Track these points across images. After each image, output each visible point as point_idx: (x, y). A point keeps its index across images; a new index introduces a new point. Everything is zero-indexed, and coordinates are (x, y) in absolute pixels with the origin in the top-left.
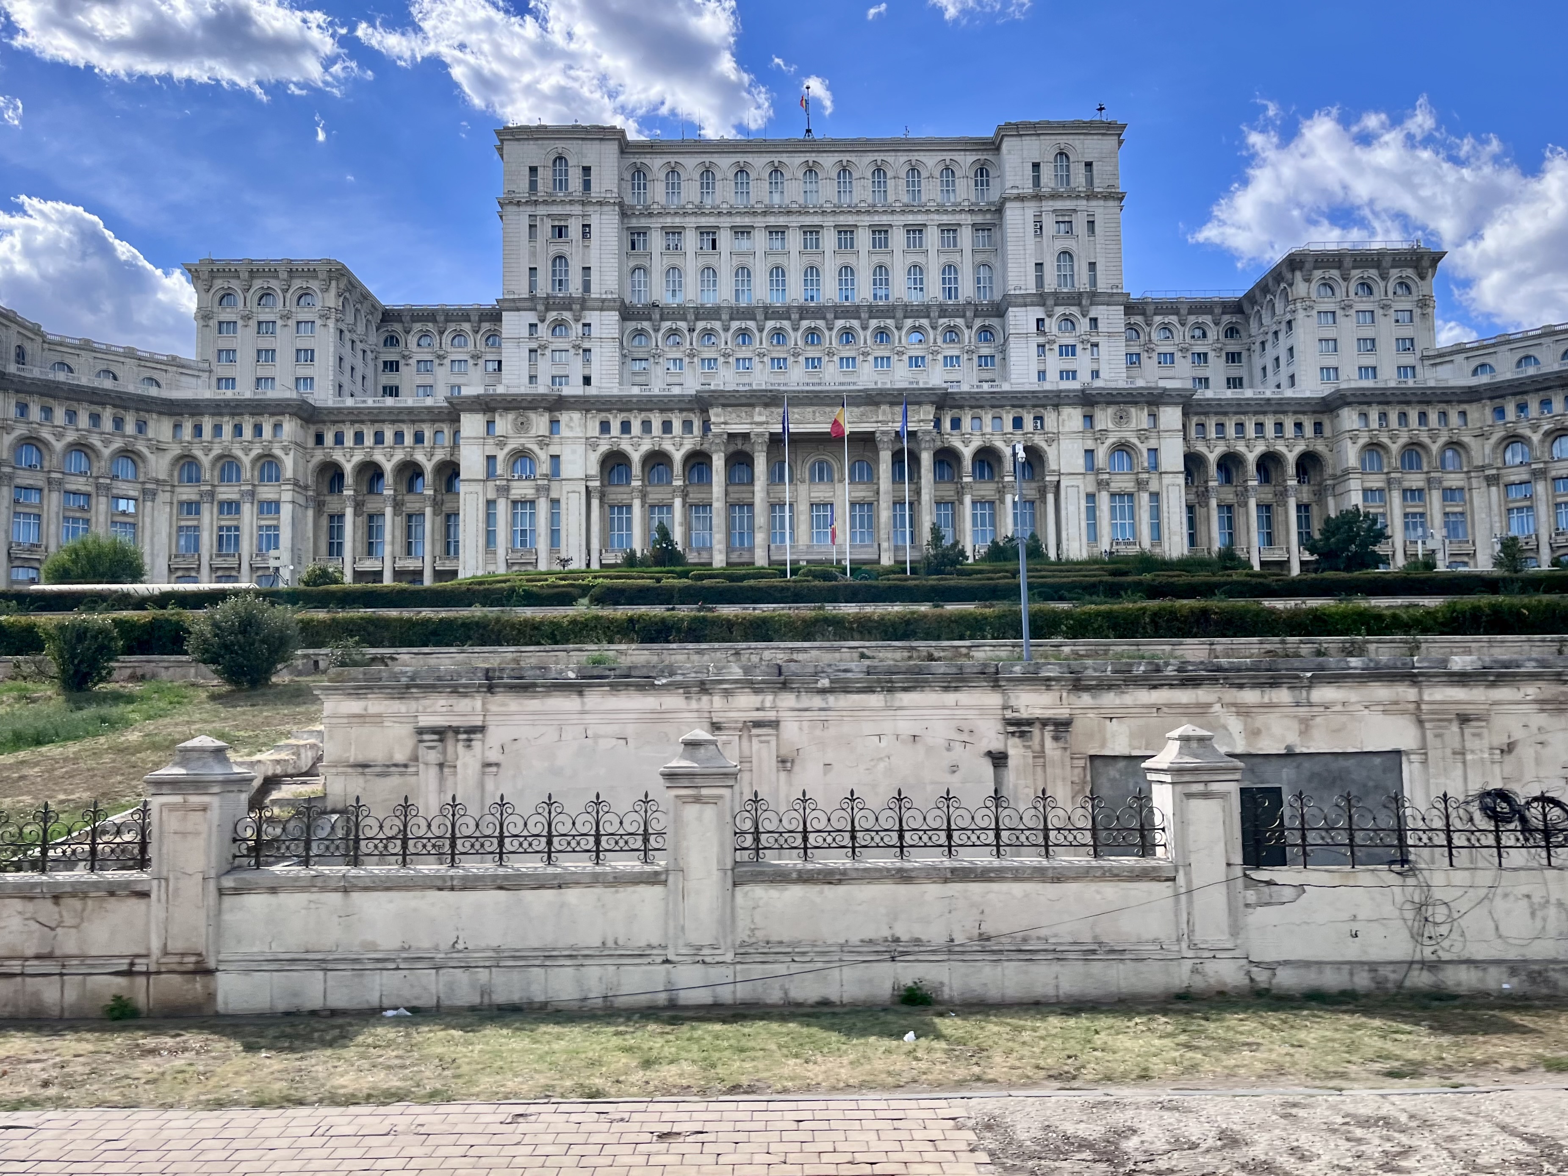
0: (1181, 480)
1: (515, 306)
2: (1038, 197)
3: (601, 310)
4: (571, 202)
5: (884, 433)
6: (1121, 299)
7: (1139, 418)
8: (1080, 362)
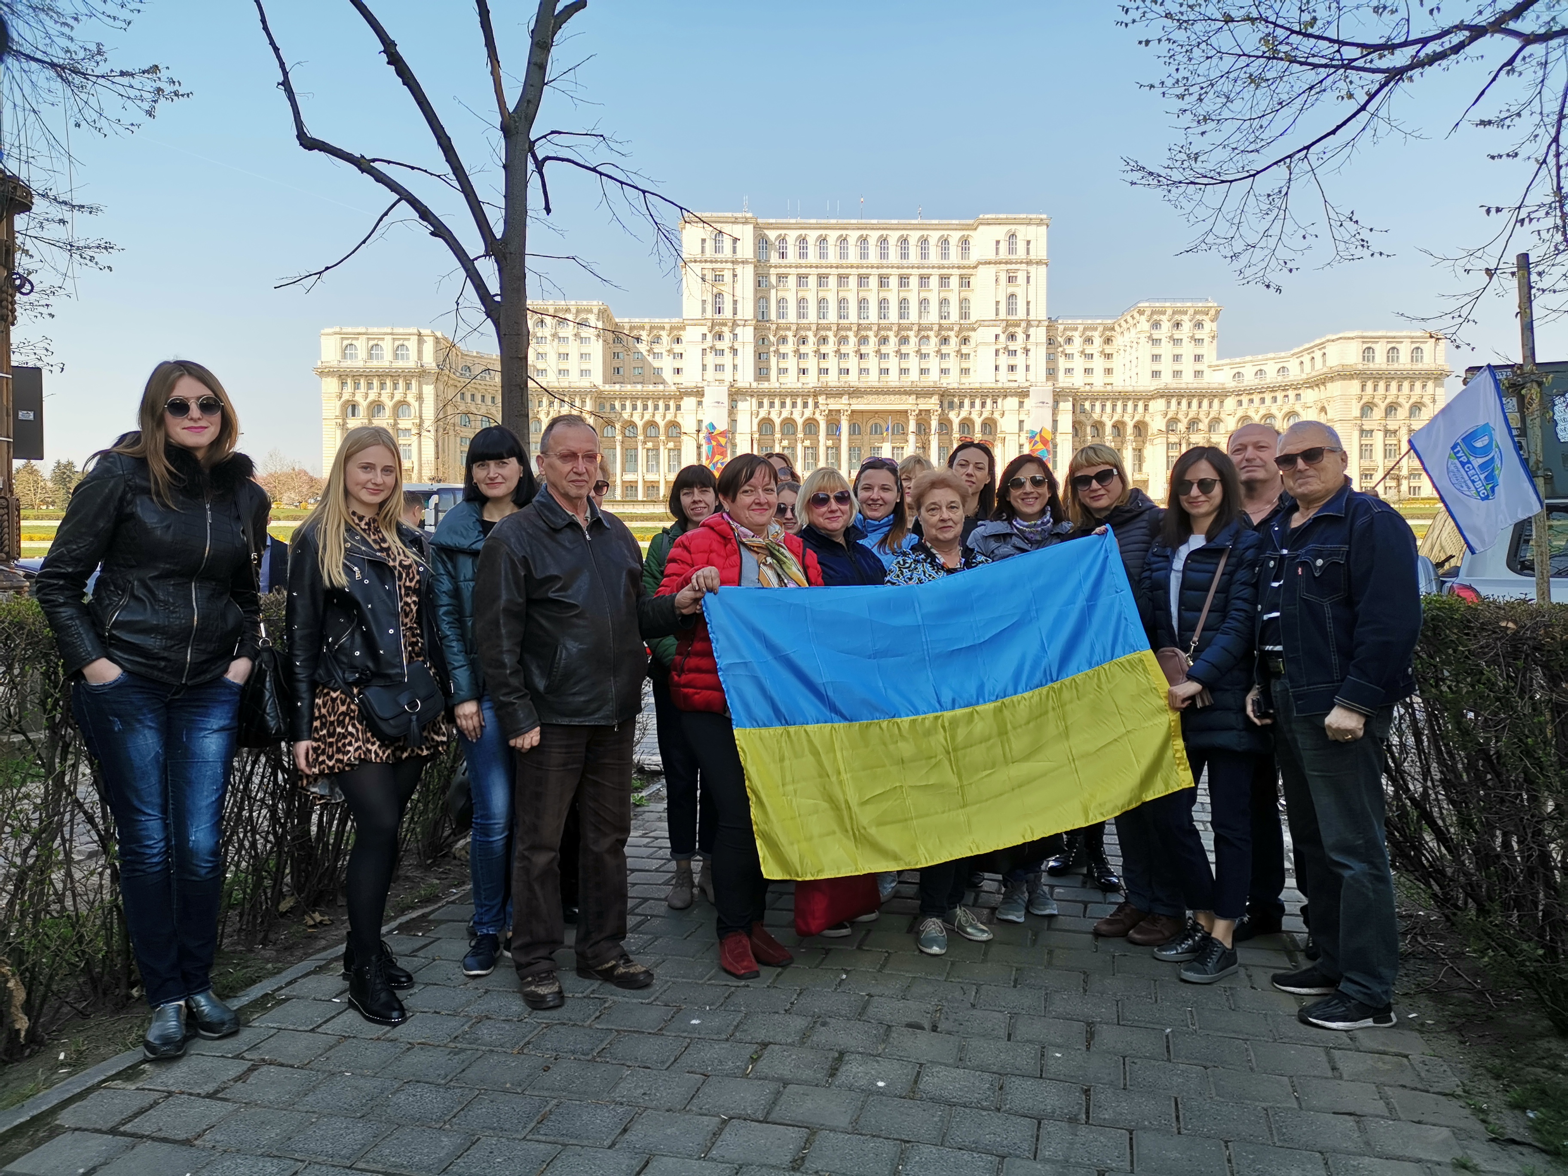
0: (1070, 437)
1: (696, 323)
2: (997, 262)
3: (744, 326)
4: (726, 262)
5: (912, 410)
6: (1045, 323)
8: (1019, 360)
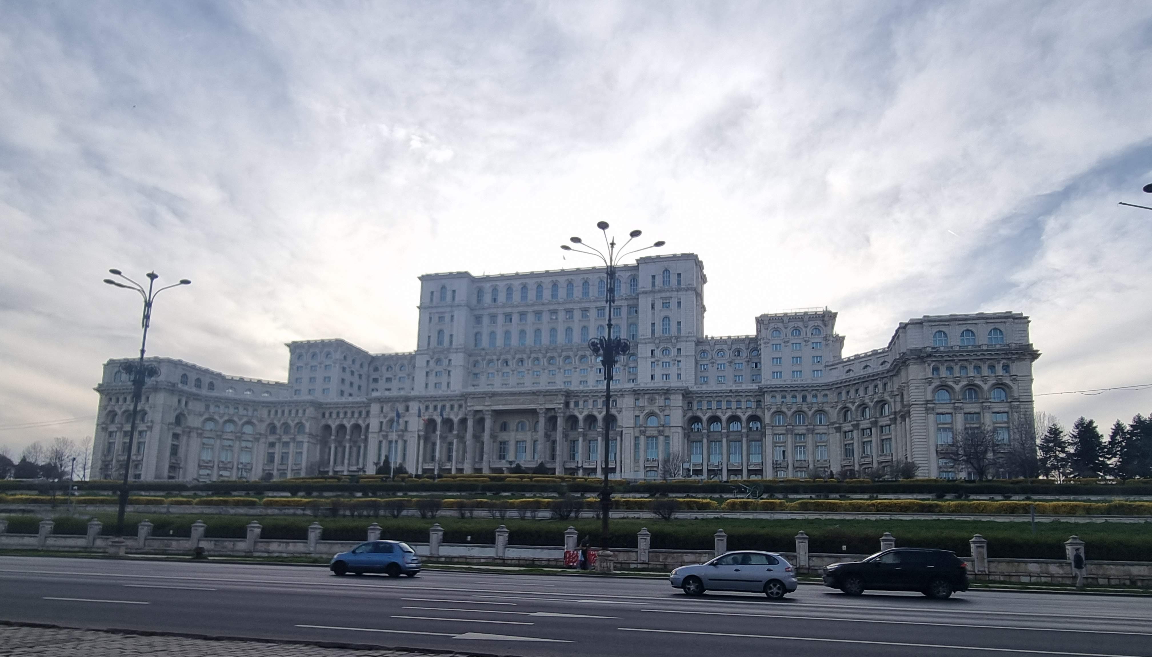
1: (422, 352)
2: (652, 292)
3: (456, 352)
4: (447, 306)
5: (540, 409)
6: (694, 339)
7: (660, 401)
8: (673, 371)
